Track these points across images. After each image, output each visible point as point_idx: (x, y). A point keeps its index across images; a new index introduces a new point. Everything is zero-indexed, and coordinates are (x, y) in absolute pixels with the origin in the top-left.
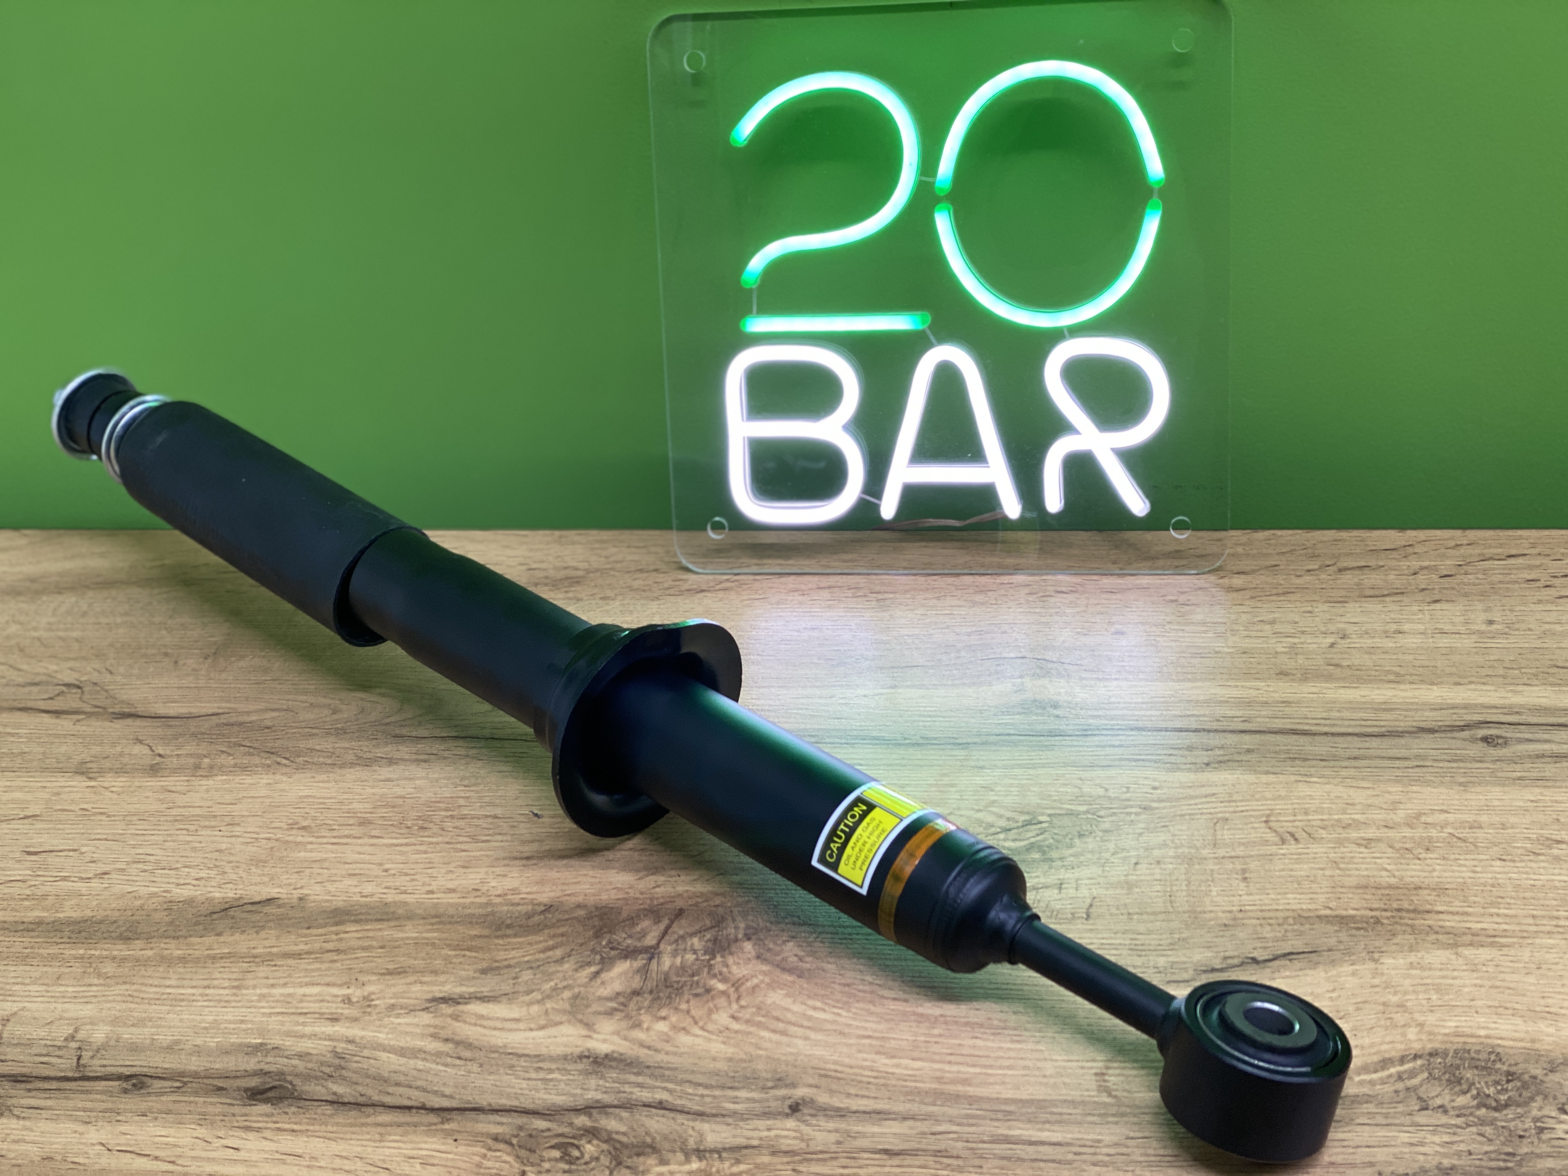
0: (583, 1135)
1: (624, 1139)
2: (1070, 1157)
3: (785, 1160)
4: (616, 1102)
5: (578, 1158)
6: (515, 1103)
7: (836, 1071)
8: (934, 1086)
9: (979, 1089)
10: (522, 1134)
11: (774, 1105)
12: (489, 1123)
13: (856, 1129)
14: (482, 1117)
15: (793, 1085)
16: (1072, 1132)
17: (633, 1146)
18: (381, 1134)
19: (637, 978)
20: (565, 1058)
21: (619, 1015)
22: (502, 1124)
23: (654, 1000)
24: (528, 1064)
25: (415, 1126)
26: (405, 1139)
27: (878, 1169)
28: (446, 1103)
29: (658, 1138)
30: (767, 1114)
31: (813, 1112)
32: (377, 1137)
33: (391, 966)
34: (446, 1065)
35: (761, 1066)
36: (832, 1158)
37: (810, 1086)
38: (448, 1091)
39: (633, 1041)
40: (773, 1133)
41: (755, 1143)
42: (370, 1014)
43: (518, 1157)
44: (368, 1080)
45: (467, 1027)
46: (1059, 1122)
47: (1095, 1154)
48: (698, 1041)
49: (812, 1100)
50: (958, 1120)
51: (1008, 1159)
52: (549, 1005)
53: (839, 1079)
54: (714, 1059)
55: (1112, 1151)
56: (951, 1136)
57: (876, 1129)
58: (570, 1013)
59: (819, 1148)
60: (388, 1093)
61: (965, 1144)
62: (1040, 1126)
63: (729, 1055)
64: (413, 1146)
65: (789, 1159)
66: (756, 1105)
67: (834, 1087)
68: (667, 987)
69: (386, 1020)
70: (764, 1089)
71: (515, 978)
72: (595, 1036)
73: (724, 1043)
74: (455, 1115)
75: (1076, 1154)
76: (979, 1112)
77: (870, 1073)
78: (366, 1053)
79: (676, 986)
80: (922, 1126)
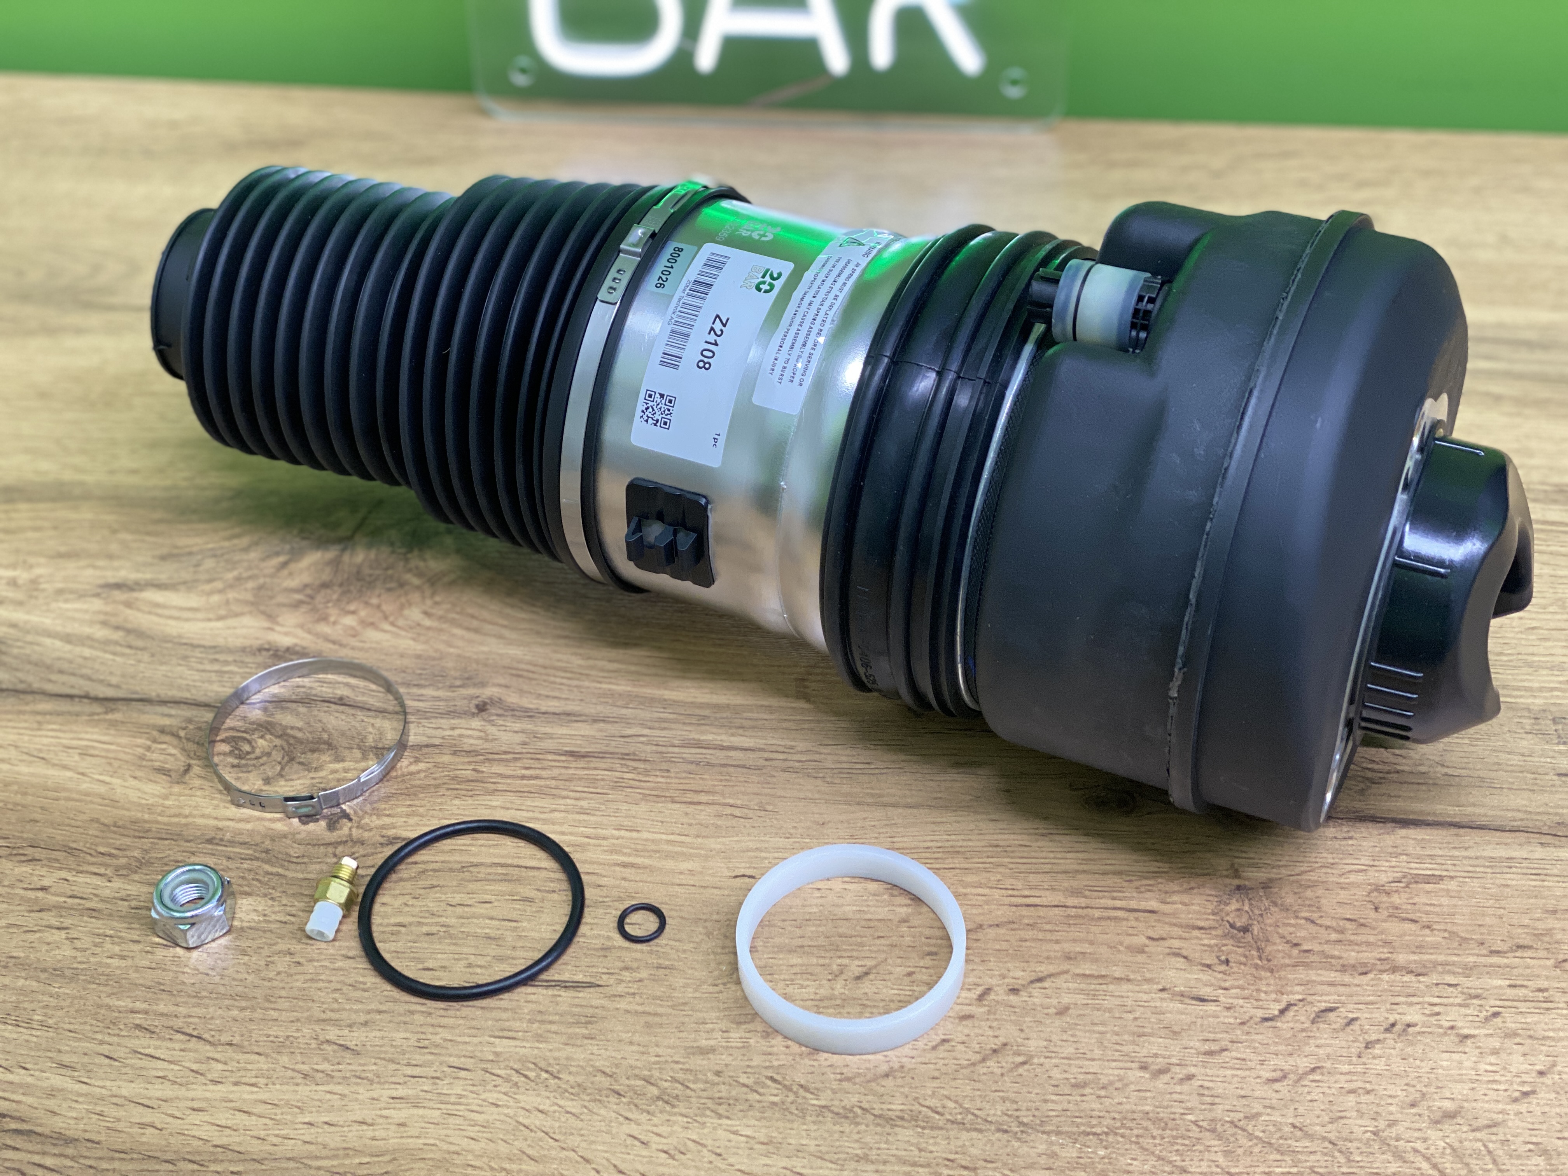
0: (256, 729)
1: (300, 735)
2: (762, 762)
3: (466, 760)
4: (294, 697)
5: (248, 753)
6: (187, 695)
7: (528, 671)
8: (629, 689)
10: (191, 727)
11: (461, 704)
12: (156, 714)
13: (543, 730)
14: (148, 708)
15: (482, 684)
16: (765, 738)
17: (308, 742)
18: (39, 723)
19: (328, 570)
20: (243, 650)
21: (304, 608)
22: (170, 716)
23: (344, 593)
24: (203, 655)
25: (77, 715)
26: (65, 728)
27: (563, 771)
28: (110, 693)
29: (335, 734)
30: (452, 713)
31: (500, 712)
32: (35, 726)
33: (63, 549)
34: (114, 654)
35: (450, 665)
36: (516, 759)
37: (500, 685)
38: (114, 680)
39: (317, 635)
40: (457, 732)
41: (437, 742)
42: (36, 598)
43: (184, 749)
44: (28, 667)
45: (139, 615)
46: (753, 727)
47: (785, 760)
48: (387, 636)
49: (500, 699)
50: (649, 724)
51: (698, 764)
52: (231, 595)
53: (531, 679)
54: (402, 656)
55: (803, 758)
56: (642, 739)
57: (563, 731)
58: (252, 604)
59: (503, 749)
60: (50, 681)
61: (654, 748)
62: (734, 731)
63: (418, 652)
64: (72, 735)
65: (470, 759)
66: (441, 703)
67: (525, 687)
68: (358, 580)
69: (54, 605)
70: (452, 687)
71: (197, 565)
72: (278, 628)
73: (414, 639)
74: (120, 705)
75: (766, 759)
76: (672, 716)
78: (29, 638)
79: (368, 579)
80: (612, 729)
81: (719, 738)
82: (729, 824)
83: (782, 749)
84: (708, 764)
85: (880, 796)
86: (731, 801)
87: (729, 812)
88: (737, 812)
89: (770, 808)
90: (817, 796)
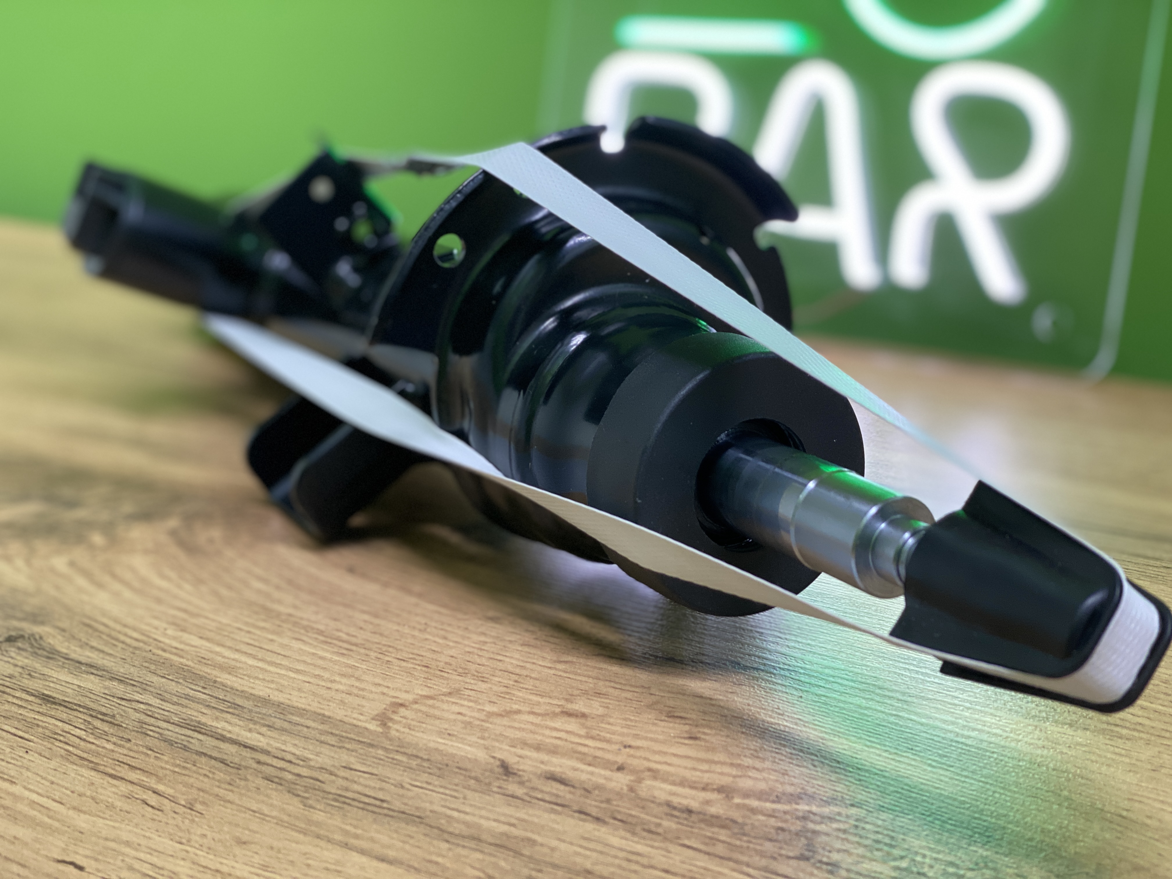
2: (248, 763)
7: (103, 624)
8: (190, 663)
9: (234, 679)
13: (46, 671)
15: (42, 623)
16: (285, 743)
27: (14, 709)
31: (27, 646)
35: (35, 601)
37: (58, 628)
46: (283, 730)
47: (281, 769)
48: (8, 570)
49: (41, 638)
50: (167, 696)
51: (173, 743)
53: (96, 630)
55: (304, 772)
56: (140, 706)
57: (67, 678)
61: (143, 717)
62: (254, 727)
63: (19, 586)
67: (81, 635)
68: (47, 529)
73: (30, 577)
75: (259, 762)
77: (135, 635)
79: (56, 530)
80: (119, 689)
81: (229, 728)
82: (127, 807)
83: (289, 757)
84: (185, 748)
85: (357, 837)
86: (161, 788)
87: (145, 797)
88: (154, 800)
89: (198, 807)
90: (274, 813)
